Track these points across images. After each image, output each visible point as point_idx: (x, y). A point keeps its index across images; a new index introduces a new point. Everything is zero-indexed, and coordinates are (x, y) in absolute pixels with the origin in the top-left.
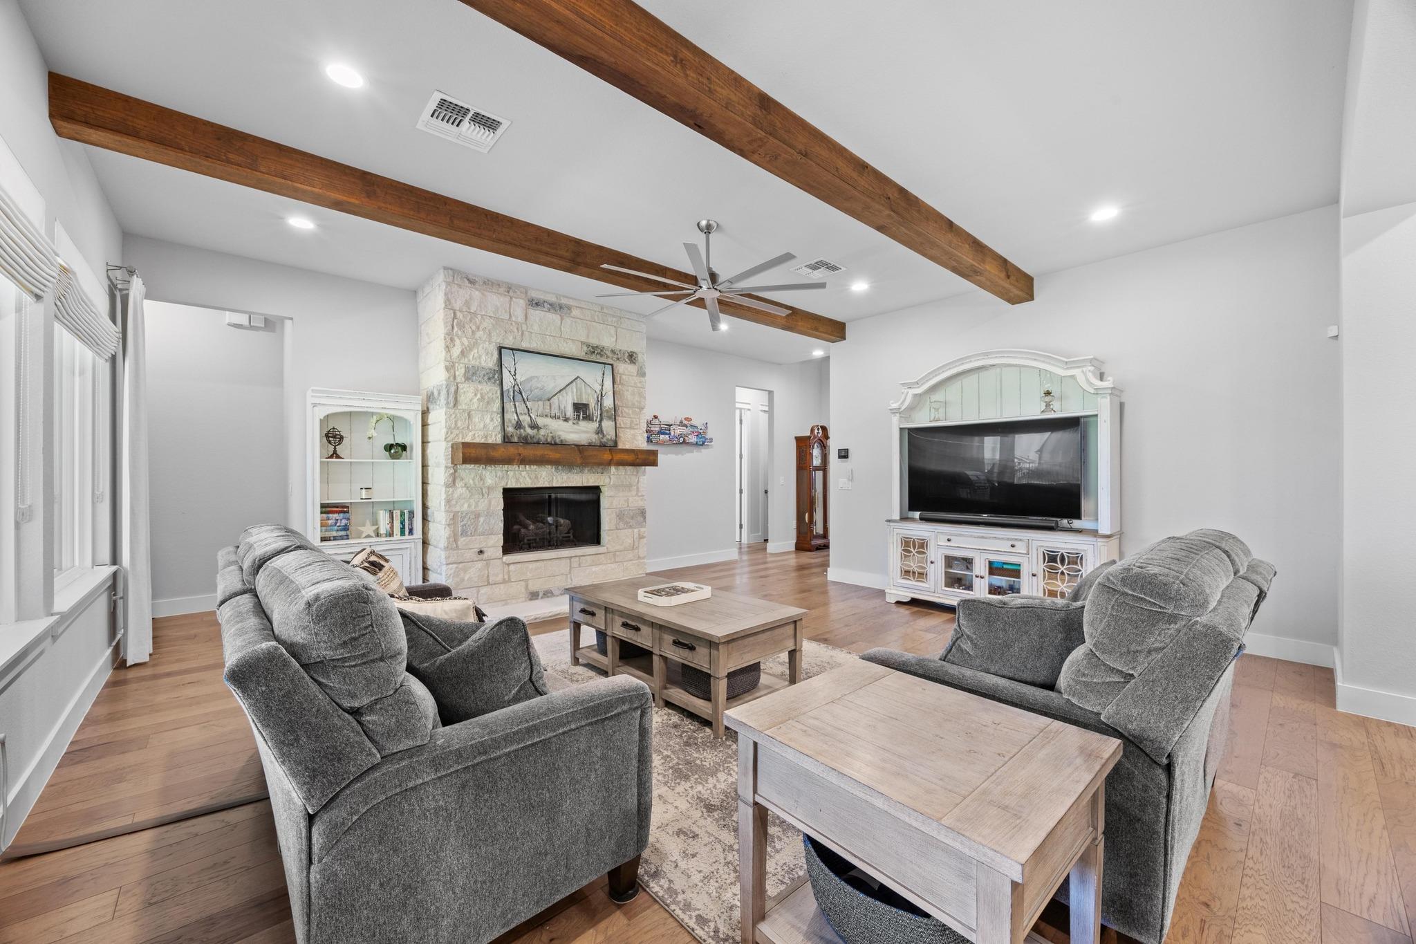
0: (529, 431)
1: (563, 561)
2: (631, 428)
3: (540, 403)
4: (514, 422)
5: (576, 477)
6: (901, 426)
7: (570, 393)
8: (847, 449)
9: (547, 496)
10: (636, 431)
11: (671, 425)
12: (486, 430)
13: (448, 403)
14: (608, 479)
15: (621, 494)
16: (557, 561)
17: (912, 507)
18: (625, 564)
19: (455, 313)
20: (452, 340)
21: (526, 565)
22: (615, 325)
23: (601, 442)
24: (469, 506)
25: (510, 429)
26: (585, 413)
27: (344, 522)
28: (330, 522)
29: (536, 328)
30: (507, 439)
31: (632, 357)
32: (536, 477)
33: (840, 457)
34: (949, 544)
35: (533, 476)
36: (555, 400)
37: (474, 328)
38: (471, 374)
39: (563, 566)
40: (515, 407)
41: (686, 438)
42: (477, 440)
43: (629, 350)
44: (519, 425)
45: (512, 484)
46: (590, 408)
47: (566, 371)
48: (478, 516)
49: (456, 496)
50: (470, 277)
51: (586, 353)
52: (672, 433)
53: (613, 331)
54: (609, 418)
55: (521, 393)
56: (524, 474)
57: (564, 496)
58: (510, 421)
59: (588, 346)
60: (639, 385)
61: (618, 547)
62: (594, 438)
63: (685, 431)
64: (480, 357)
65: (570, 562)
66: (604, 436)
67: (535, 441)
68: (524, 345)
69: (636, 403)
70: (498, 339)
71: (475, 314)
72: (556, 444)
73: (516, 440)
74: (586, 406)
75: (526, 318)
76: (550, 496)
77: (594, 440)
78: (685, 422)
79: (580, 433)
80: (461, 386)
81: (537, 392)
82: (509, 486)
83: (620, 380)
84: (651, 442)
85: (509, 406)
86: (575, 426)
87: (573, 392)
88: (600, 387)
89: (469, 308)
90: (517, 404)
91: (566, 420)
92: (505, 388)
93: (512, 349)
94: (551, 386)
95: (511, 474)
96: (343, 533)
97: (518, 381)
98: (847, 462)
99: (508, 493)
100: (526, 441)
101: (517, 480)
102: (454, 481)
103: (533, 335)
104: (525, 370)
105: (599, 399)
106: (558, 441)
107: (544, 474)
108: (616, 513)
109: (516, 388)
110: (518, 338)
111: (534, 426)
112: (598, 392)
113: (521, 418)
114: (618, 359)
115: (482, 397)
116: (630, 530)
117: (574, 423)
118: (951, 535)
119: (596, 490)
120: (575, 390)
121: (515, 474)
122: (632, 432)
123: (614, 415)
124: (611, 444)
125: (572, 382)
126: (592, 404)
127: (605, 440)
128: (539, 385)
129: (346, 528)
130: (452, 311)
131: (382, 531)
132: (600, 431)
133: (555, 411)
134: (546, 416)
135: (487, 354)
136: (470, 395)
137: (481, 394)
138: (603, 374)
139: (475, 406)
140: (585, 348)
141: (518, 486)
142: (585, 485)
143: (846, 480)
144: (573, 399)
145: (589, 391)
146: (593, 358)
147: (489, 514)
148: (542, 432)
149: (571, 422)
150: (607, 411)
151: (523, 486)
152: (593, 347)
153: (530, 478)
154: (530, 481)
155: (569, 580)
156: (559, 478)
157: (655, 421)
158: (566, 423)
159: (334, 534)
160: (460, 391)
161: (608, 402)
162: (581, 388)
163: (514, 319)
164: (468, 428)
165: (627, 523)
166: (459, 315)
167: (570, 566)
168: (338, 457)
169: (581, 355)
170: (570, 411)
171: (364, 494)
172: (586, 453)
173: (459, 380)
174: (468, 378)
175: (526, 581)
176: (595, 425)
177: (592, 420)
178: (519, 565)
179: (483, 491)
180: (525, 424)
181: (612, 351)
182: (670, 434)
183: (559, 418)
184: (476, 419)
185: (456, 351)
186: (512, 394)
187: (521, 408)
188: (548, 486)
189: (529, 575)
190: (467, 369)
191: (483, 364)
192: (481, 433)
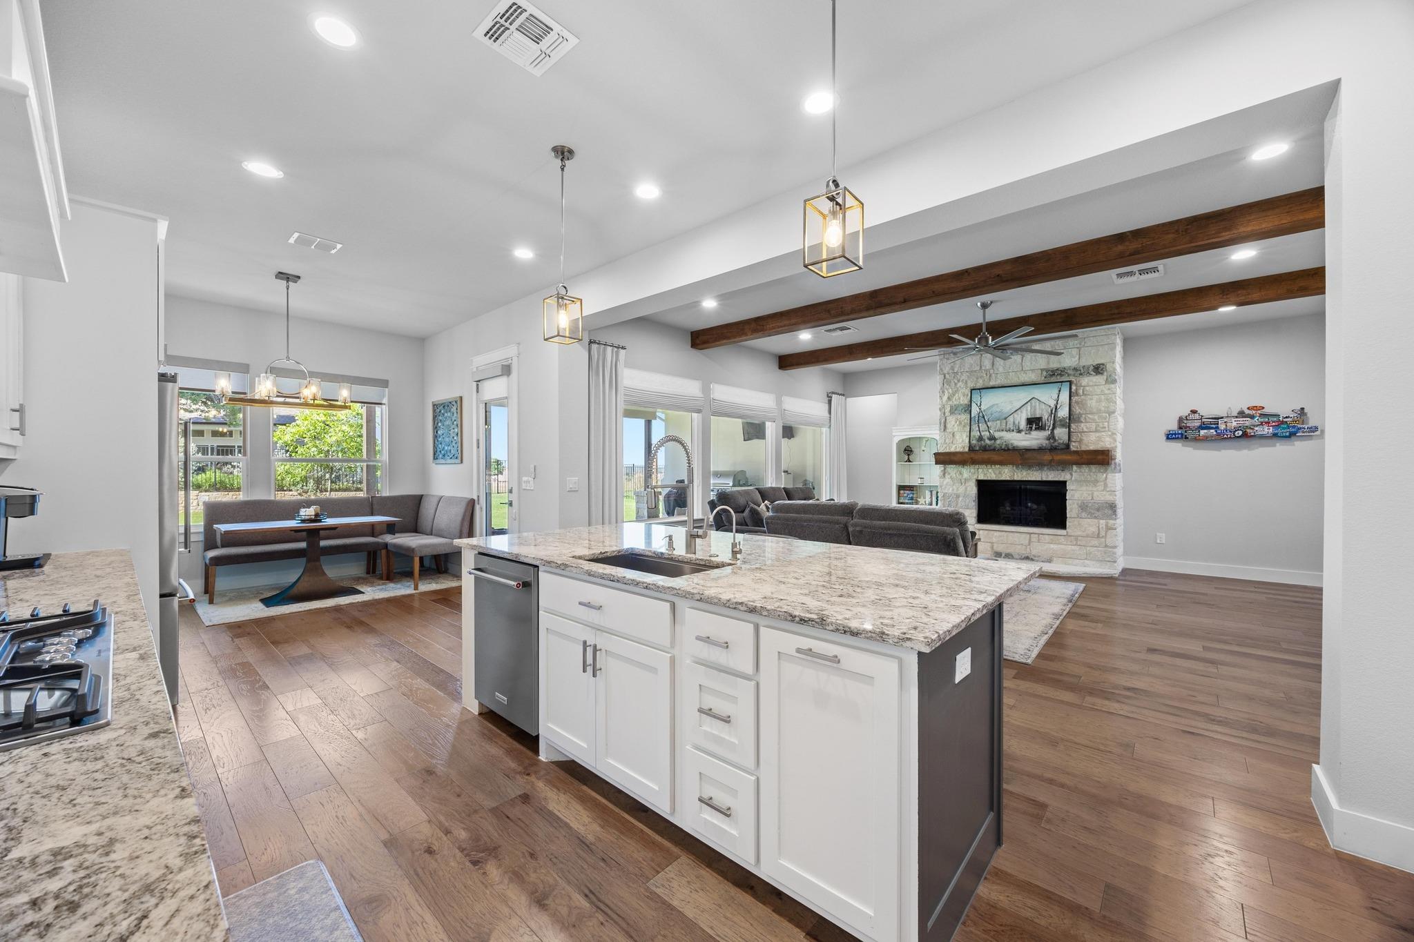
0: (988, 442)
1: (1024, 535)
2: (1096, 431)
3: (998, 422)
4: (977, 437)
5: (1035, 473)
7: (1024, 412)
9: (1018, 487)
10: (1103, 434)
11: (1222, 418)
12: (960, 443)
13: (940, 429)
14: (1069, 475)
15: (1084, 488)
16: (1018, 534)
18: (1088, 548)
19: (945, 376)
20: (943, 392)
21: (992, 532)
22: (1078, 346)
23: (1052, 446)
24: (953, 490)
25: (974, 442)
26: (1037, 424)
27: (911, 495)
28: (905, 495)
29: (1001, 369)
30: (971, 448)
31: (1098, 369)
32: (1000, 473)
35: (997, 472)
36: (1011, 419)
37: (956, 381)
38: (953, 410)
39: (1024, 539)
40: (979, 427)
41: (1248, 431)
42: (958, 450)
43: (1095, 363)
44: (981, 438)
45: (981, 477)
46: (1043, 420)
47: (1022, 396)
48: (958, 496)
49: (945, 483)
51: (1045, 377)
52: (1222, 427)
53: (1075, 352)
54: (1063, 426)
55: (984, 417)
56: (990, 470)
57: (1033, 487)
58: (974, 436)
59: (1047, 371)
60: (1107, 392)
61: (1080, 533)
62: (1045, 443)
63: (1248, 422)
64: (959, 399)
65: (1030, 537)
66: (1055, 440)
67: (992, 448)
68: (992, 383)
69: (1103, 409)
70: (971, 385)
71: (957, 373)
72: (1009, 450)
73: (977, 448)
74: (1039, 419)
75: (993, 364)
76: (1020, 488)
77: (1044, 445)
78: (1247, 412)
79: (1035, 439)
80: (948, 418)
81: (996, 415)
82: (979, 478)
83: (1083, 392)
84: (1186, 438)
85: (975, 427)
86: (1027, 436)
87: (1027, 410)
88: (1055, 402)
89: (953, 370)
90: (980, 425)
91: (1019, 431)
92: (973, 416)
93: (979, 389)
94: (1007, 408)
95: (980, 470)
96: (910, 501)
97: (982, 409)
99: (981, 484)
100: (985, 449)
101: (985, 474)
102: (944, 474)
103: (999, 375)
104: (990, 401)
105: (1053, 412)
106: (1010, 447)
107: (1006, 471)
108: (1078, 504)
109: (981, 415)
110: (986, 378)
111: (992, 438)
112: (1053, 406)
113: (983, 434)
114: (1081, 374)
115: (960, 423)
116: (1096, 521)
117: (1026, 434)
119: (1064, 483)
120: (1029, 408)
121: (983, 471)
122: (1097, 434)
123: (1069, 422)
124: (1063, 447)
125: (1027, 403)
126: (1045, 417)
127: (1056, 444)
128: (998, 410)
129: (912, 499)
130: (943, 376)
131: (927, 502)
132: (1052, 437)
133: (1010, 426)
134: (1002, 430)
135: (964, 396)
136: (953, 423)
137: (960, 421)
138: (1060, 391)
139: (956, 430)
140: (1045, 373)
141: (986, 479)
142: (1044, 479)
144: (1027, 415)
145: (1043, 406)
146: (1053, 379)
147: (965, 496)
148: (998, 442)
149: (1023, 433)
150: (1061, 421)
151: (989, 479)
152: (1052, 371)
153: (995, 474)
154: (994, 476)
155: (1028, 550)
156: (1019, 474)
157: (1192, 416)
158: (1018, 434)
159: (907, 501)
160: (947, 421)
161: (1063, 413)
162: (1035, 406)
163: (983, 368)
164: (952, 443)
165: (1090, 513)
166: (947, 376)
167: (1030, 540)
168: (910, 461)
169: (1042, 379)
170: (1023, 424)
171: (919, 481)
172: (1026, 456)
173: (947, 414)
174: (952, 412)
175: (992, 543)
176: (1047, 433)
177: (1044, 429)
178: (987, 532)
179: (963, 482)
180: (985, 438)
181: (1075, 369)
182: (1217, 428)
183: (1013, 431)
184: (957, 437)
185: (945, 398)
186: (977, 419)
187: (983, 427)
188: (1009, 479)
189: (994, 540)
190: (951, 407)
191: (962, 402)
192: (960, 446)
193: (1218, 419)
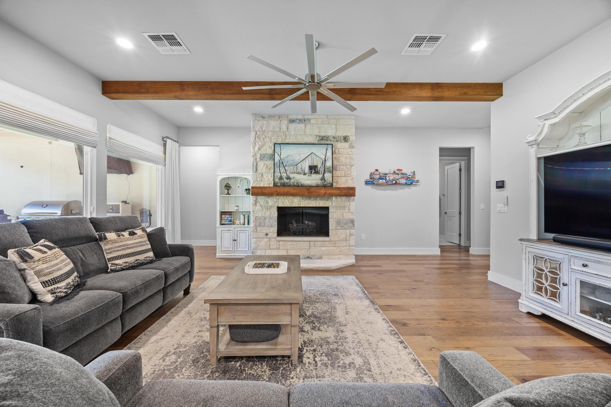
0: (286, 180)
1: (306, 243)
2: (345, 176)
3: (292, 167)
4: (279, 177)
5: (312, 202)
6: (539, 156)
7: (307, 161)
8: (503, 181)
9: (301, 211)
10: (348, 178)
11: (387, 174)
12: (267, 181)
13: (253, 171)
14: (331, 203)
15: (339, 211)
16: (303, 243)
17: (547, 230)
18: (341, 248)
19: (256, 133)
20: (255, 144)
21: (287, 242)
22: (336, 123)
23: (323, 184)
24: (262, 214)
25: (277, 180)
26: (315, 170)
27: (230, 218)
28: (226, 218)
29: (293, 132)
30: (275, 185)
31: (346, 139)
32: (292, 202)
33: (498, 187)
34: (585, 269)
35: (290, 201)
36: (299, 165)
37: (264, 137)
38: (262, 157)
39: (306, 245)
40: (280, 170)
41: (397, 181)
42: (265, 186)
43: (344, 135)
44: (281, 178)
45: (281, 205)
46: (318, 168)
47: (305, 151)
48: (265, 219)
49: (256, 209)
50: (263, 116)
51: (318, 141)
52: (388, 179)
53: (334, 126)
54: (329, 172)
55: (283, 163)
56: (286, 200)
57: (310, 211)
58: (277, 176)
59: (319, 137)
60: (350, 153)
61: (336, 239)
62: (320, 182)
63: (397, 177)
64: (266, 149)
65: (310, 244)
66: (325, 181)
67: (288, 185)
68: (287, 141)
69: (348, 163)
70: (274, 141)
71: (264, 131)
72: (299, 186)
73: (279, 185)
74: (316, 167)
75: (288, 128)
76: (303, 211)
77: (319, 184)
78: (397, 172)
79: (313, 180)
80: (258, 163)
81: (291, 162)
82: (279, 206)
83: (338, 152)
84: (374, 184)
85: (277, 170)
86: (309, 177)
87: (309, 161)
88: (325, 156)
89: (262, 129)
90: (281, 168)
91: (305, 174)
92: (276, 162)
93: (280, 144)
94: (298, 159)
95: (280, 200)
96: (229, 223)
97: (282, 158)
98: (503, 191)
99: (280, 209)
100: (284, 185)
101: (283, 203)
102: (256, 203)
103: (291, 136)
104: (286, 152)
105: (324, 163)
106: (300, 184)
107: (296, 200)
108: (335, 221)
109: (281, 161)
110: (284, 137)
111: (288, 178)
112: (323, 159)
113: (282, 175)
114: (337, 141)
115: (267, 167)
116: (345, 231)
117: (309, 176)
118: (587, 260)
119: (327, 208)
120: (310, 159)
121: (282, 200)
122: (346, 178)
123: (332, 169)
124: (330, 185)
125: (309, 156)
126: (319, 166)
127: (326, 183)
128: (292, 159)
129: (231, 221)
130: (255, 132)
131: (241, 223)
132: (323, 179)
133: (299, 170)
134: (294, 173)
135: (269, 148)
136: (262, 166)
137: (267, 166)
138: (327, 150)
139: (264, 171)
140: (318, 138)
141: (283, 206)
142: (318, 206)
143: (502, 205)
144: (309, 164)
145: (318, 159)
146: (322, 142)
147: (270, 218)
148: (292, 181)
149: (307, 175)
150: (328, 168)
151: (286, 206)
152: (322, 137)
153: (289, 202)
154: (289, 204)
155: (309, 252)
156: (303, 203)
157: (376, 173)
158: (304, 176)
159: (227, 223)
160: (258, 165)
161: (329, 164)
162: (313, 158)
163: (282, 130)
164: (261, 180)
165: (342, 227)
166: (258, 133)
167: (310, 245)
168: (229, 194)
169: (316, 142)
170: (307, 170)
171: (236, 208)
172: (311, 190)
173: (257, 160)
174: (262, 158)
175: (287, 250)
176: (320, 176)
177: (319, 173)
178: (284, 242)
179: (269, 208)
180: (284, 177)
181: (334, 137)
182: (386, 179)
183: (301, 173)
184: (265, 177)
185: (257, 148)
186: (278, 164)
187: (282, 170)
188: (298, 206)
189: (289, 247)
190: (261, 155)
191: (268, 152)
192: (267, 183)
193: (386, 174)
